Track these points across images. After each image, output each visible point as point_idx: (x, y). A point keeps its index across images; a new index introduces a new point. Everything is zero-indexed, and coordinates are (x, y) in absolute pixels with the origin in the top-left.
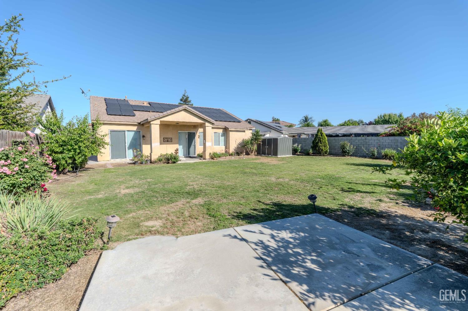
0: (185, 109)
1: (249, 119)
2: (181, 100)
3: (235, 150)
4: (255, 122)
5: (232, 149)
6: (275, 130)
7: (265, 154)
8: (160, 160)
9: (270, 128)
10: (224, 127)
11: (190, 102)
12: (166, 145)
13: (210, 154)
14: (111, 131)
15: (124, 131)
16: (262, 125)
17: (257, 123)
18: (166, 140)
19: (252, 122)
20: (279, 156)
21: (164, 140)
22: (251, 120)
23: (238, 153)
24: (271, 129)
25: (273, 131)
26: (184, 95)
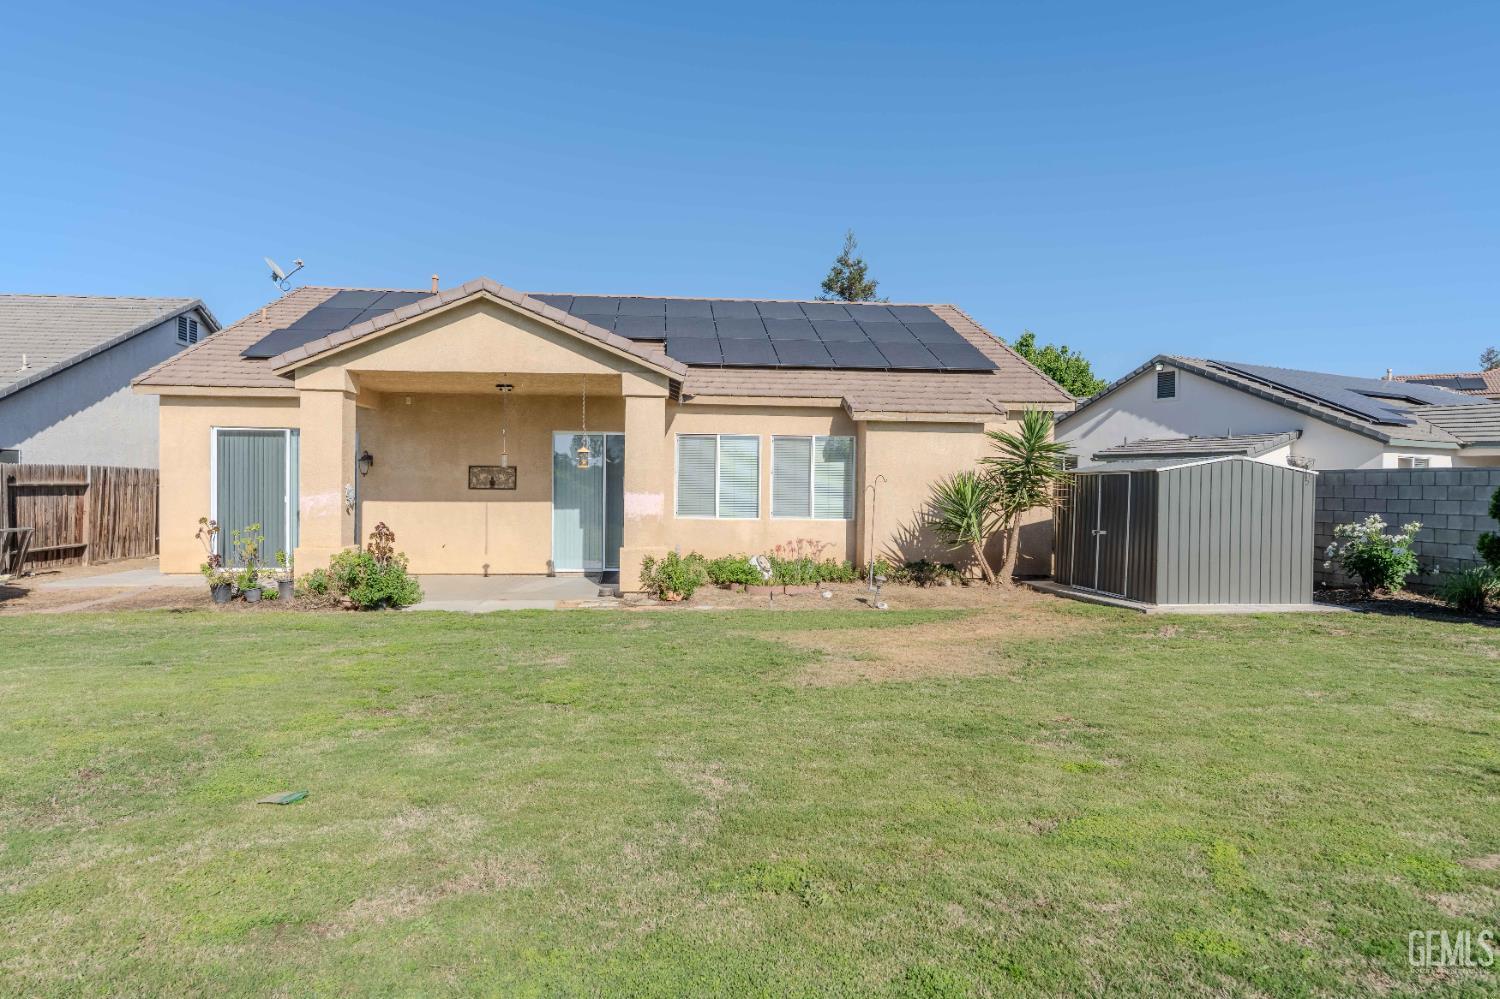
0: (482, 301)
1: (1163, 361)
2: (828, 286)
3: (901, 548)
4: (1201, 373)
5: (882, 542)
6: (1332, 421)
9: (1293, 407)
10: (837, 403)
11: (868, 291)
12: (483, 504)
13: (648, 563)
14: (221, 434)
15: (282, 434)
16: (1245, 389)
17: (1212, 378)
18: (482, 476)
19: (1182, 381)
20: (1161, 608)
21: (474, 480)
22: (1173, 363)
23: (918, 570)
24: (1306, 412)
25: (1313, 426)
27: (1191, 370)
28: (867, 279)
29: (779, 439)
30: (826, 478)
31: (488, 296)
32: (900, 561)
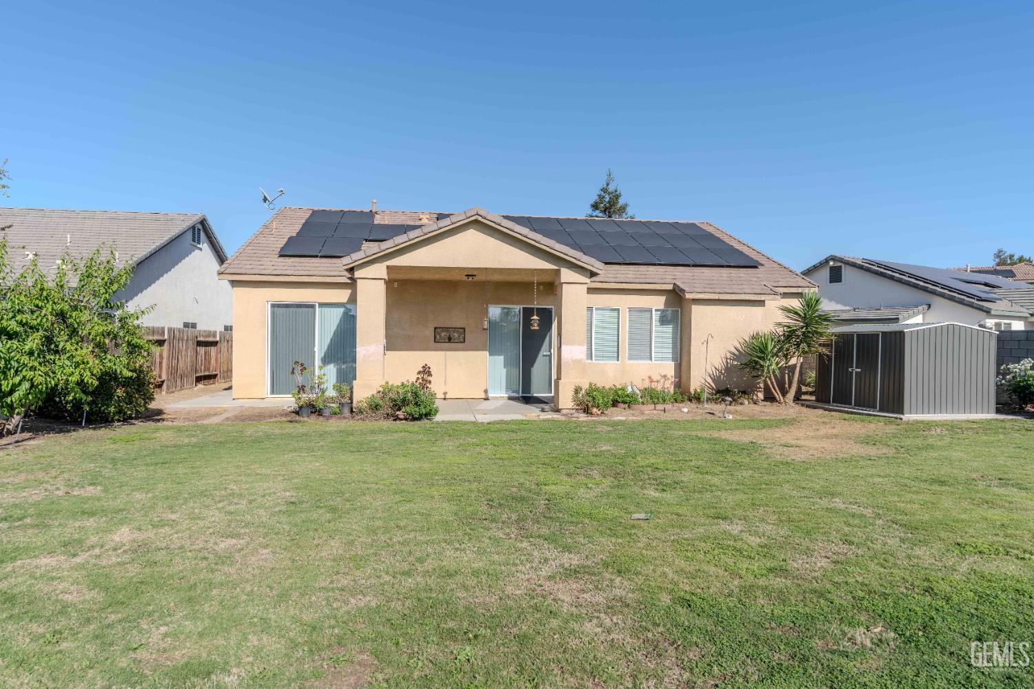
0: (476, 221)
1: (834, 258)
2: (595, 206)
3: (714, 380)
4: (860, 267)
5: (700, 376)
6: (952, 299)
7: (846, 401)
8: (375, 407)
9: (925, 289)
10: (670, 287)
11: (623, 209)
12: (443, 353)
13: (577, 391)
14: (273, 306)
15: (312, 306)
16: (892, 278)
17: (868, 270)
18: (443, 334)
19: (847, 272)
20: (907, 417)
21: (438, 337)
22: (841, 260)
23: (724, 391)
24: (934, 293)
25: (938, 302)
26: (605, 190)
27: (854, 265)
28: (621, 201)
29: (631, 310)
30: (663, 335)
31: (480, 219)
32: (713, 389)
